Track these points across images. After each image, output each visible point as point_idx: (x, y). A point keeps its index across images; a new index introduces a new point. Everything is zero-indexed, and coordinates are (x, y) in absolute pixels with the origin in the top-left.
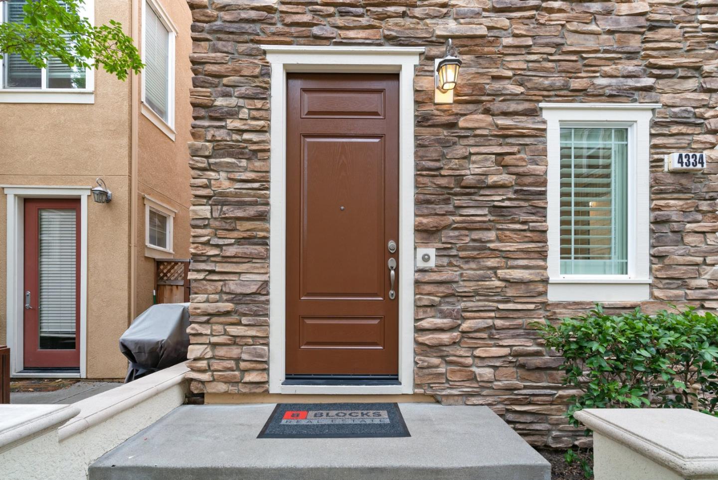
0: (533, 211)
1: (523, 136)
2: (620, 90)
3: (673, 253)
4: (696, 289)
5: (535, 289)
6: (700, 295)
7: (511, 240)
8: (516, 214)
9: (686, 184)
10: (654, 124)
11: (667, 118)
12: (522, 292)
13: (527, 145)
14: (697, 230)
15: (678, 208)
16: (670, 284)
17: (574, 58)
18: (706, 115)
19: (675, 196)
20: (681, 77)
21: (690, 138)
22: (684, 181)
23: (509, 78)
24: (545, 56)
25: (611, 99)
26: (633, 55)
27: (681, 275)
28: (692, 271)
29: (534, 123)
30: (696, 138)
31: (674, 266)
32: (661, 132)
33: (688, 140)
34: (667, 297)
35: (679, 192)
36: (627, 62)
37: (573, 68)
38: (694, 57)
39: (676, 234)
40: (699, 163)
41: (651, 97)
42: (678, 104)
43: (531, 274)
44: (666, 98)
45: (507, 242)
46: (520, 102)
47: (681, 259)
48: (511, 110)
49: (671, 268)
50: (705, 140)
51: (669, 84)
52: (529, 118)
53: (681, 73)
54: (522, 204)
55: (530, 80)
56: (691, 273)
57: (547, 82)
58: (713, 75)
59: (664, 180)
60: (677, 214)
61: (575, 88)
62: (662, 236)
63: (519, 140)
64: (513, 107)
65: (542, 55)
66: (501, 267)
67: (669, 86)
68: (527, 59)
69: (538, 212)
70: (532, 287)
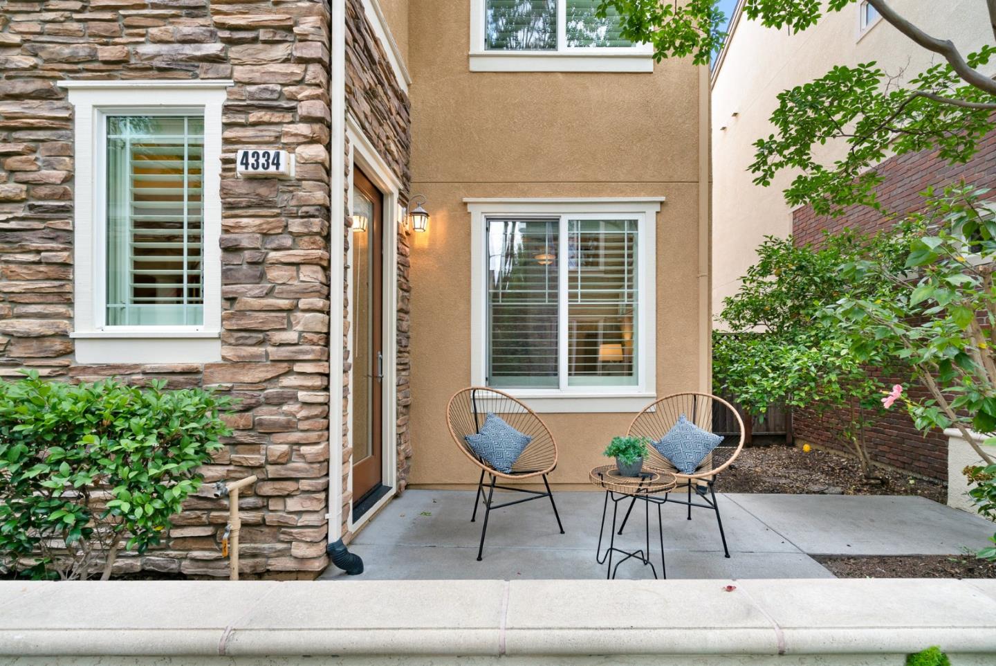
0: (52, 235)
1: (31, 128)
2: (173, 60)
3: (244, 294)
4: (281, 345)
5: (52, 346)
6: (284, 354)
7: (19, 277)
8: (27, 240)
9: (266, 194)
10: (227, 109)
11: (244, 100)
12: (32, 351)
13: (43, 141)
14: (283, 260)
15: (254, 229)
16: (247, 338)
17: (108, 15)
18: (299, 97)
19: (251, 212)
20: (265, 42)
21: (278, 128)
22: (263, 190)
23: (18, 46)
24: (67, 14)
25: (163, 75)
26: (196, 12)
27: (260, 325)
28: (276, 319)
29: (52, 109)
30: (286, 128)
31: (248, 313)
32: (233, 120)
33: (275, 131)
34: (239, 357)
35: (259, 206)
36: (188, 20)
37: (107, 31)
38: (284, 13)
39: (253, 266)
40: (273, 164)
41: (217, 71)
42: (258, 81)
43: (41, 326)
44: (240, 73)
45: (13, 280)
46: (29, 79)
47: (257, 303)
48: (17, 91)
49: (245, 315)
50: (296, 132)
51: (250, 51)
52: (44, 102)
53: (263, 35)
54: (36, 225)
55: (43, 48)
56: (274, 322)
57: (67, 51)
58: (310, 38)
59: (233, 189)
60: (249, 238)
61: (104, 59)
62: (231, 270)
63: (30, 135)
64: (19, 87)
65: (62, 13)
66: (6, 315)
67: (249, 55)
68: (42, 18)
69: (58, 236)
70: (47, 344)
